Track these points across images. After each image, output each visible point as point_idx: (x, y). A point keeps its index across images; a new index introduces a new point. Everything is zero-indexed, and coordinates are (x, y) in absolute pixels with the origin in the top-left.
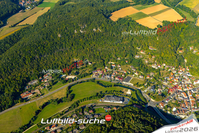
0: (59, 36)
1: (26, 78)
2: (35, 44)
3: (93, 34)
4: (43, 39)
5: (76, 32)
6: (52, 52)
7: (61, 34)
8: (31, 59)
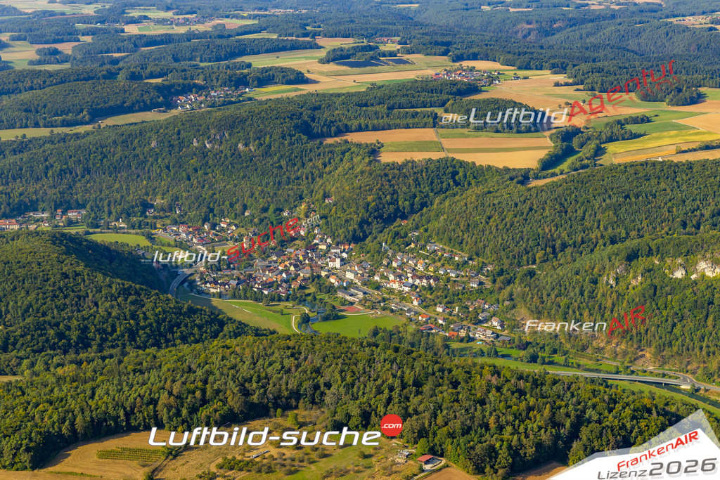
0: (154, 144)
2: (91, 147)
3: (229, 154)
4: (115, 142)
5: (195, 144)
7: (157, 142)
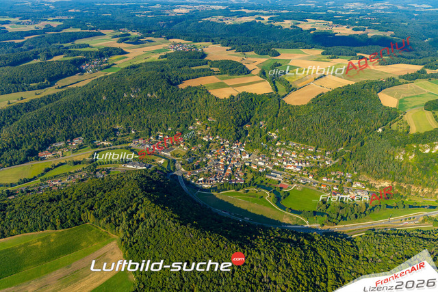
0: (104, 98)
1: (51, 138)
2: (72, 103)
3: (145, 100)
4: (83, 99)
5: (125, 96)
6: (90, 114)
7: (106, 97)
8: (62, 119)
